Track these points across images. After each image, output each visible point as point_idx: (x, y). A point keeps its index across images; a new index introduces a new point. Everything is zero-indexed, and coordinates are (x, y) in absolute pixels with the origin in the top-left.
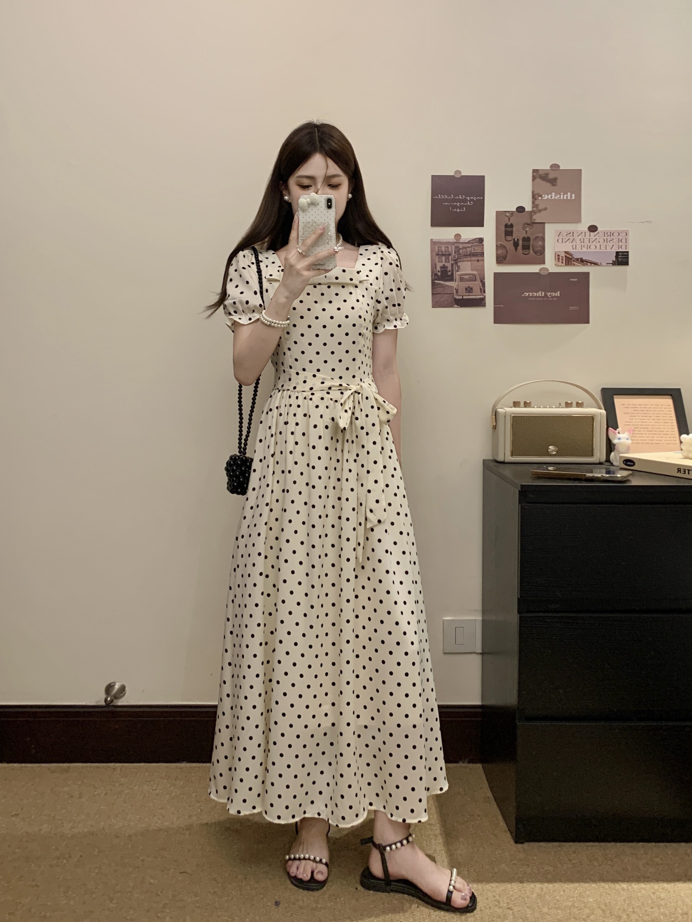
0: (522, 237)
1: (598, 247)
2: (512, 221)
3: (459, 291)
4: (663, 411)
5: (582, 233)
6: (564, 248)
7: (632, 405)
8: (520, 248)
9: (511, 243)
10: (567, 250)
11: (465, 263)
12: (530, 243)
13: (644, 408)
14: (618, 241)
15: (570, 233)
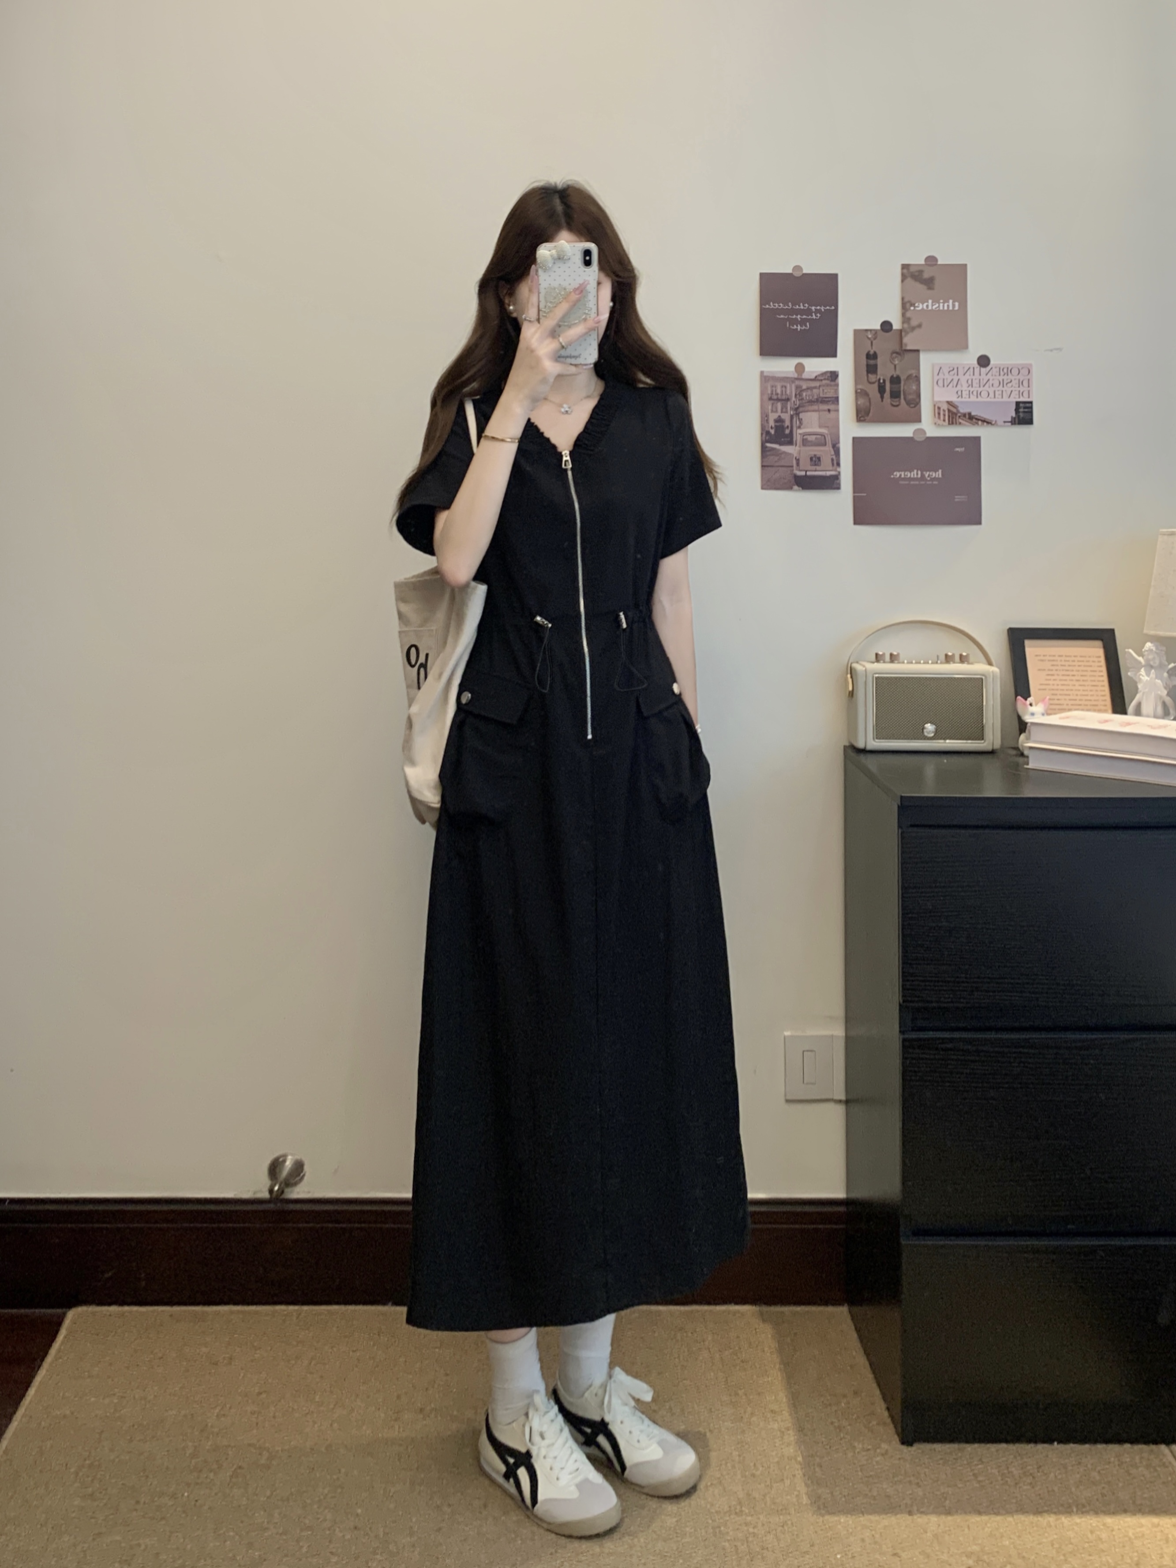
0: (889, 376)
1: (992, 395)
2: (875, 349)
3: (800, 461)
4: (1091, 666)
5: (969, 368)
6: (946, 395)
7: (1050, 656)
8: (887, 395)
9: (876, 386)
10: (949, 400)
11: (809, 414)
12: (900, 387)
13: (1065, 661)
14: (1017, 386)
15: (953, 369)
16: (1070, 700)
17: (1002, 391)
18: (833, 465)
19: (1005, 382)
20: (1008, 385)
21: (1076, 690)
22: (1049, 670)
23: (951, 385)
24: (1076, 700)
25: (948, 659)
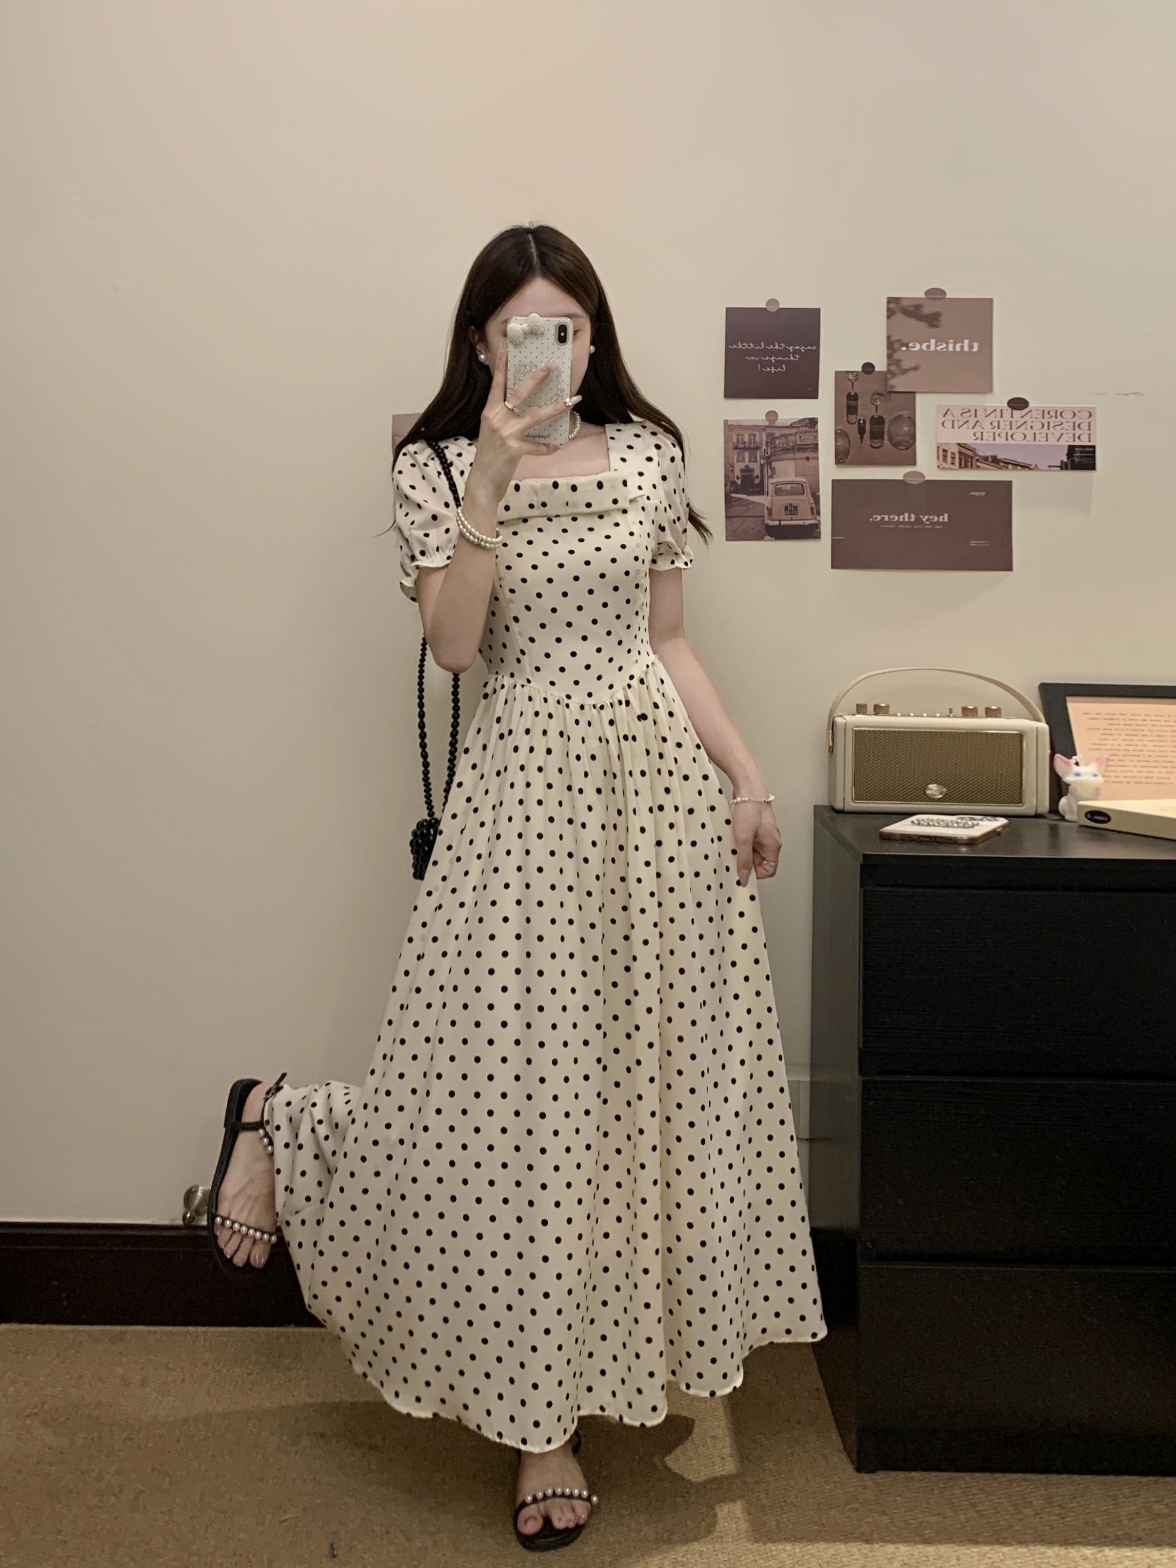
0: (871, 417)
1: (1029, 438)
2: (856, 390)
3: (773, 510)
5: (995, 410)
6: (955, 437)
8: (867, 436)
9: (856, 427)
10: (962, 442)
11: (784, 462)
12: (884, 428)
14: (1072, 429)
15: (969, 411)
17: (1048, 435)
18: (813, 513)
20: (1057, 428)
22: (1106, 729)
23: (965, 427)
25: (967, 712)
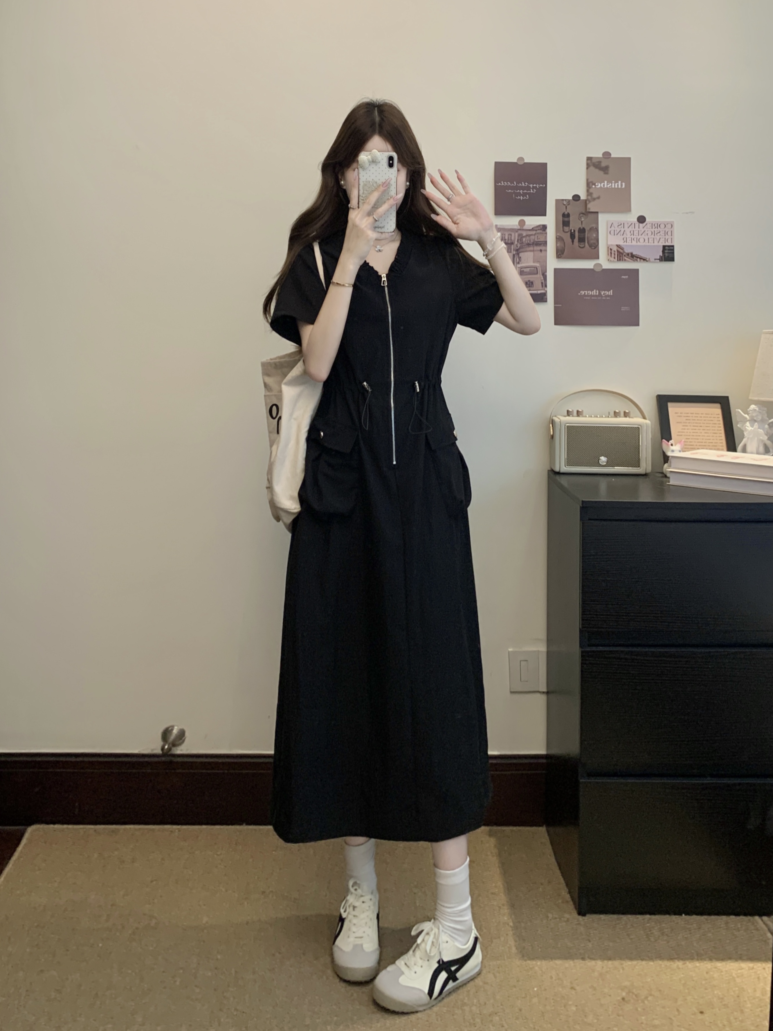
1: (647, 241)
4: (712, 420)
5: (632, 224)
6: (615, 241)
7: (685, 413)
8: (576, 240)
9: (569, 234)
10: (618, 243)
11: (526, 254)
12: (585, 235)
13: (695, 417)
14: (664, 235)
15: (621, 224)
16: (698, 442)
17: (654, 239)
18: (543, 286)
19: (656, 232)
20: (659, 234)
21: (703, 436)
22: (684, 423)
23: (620, 233)
24: (702, 442)
25: (616, 414)
